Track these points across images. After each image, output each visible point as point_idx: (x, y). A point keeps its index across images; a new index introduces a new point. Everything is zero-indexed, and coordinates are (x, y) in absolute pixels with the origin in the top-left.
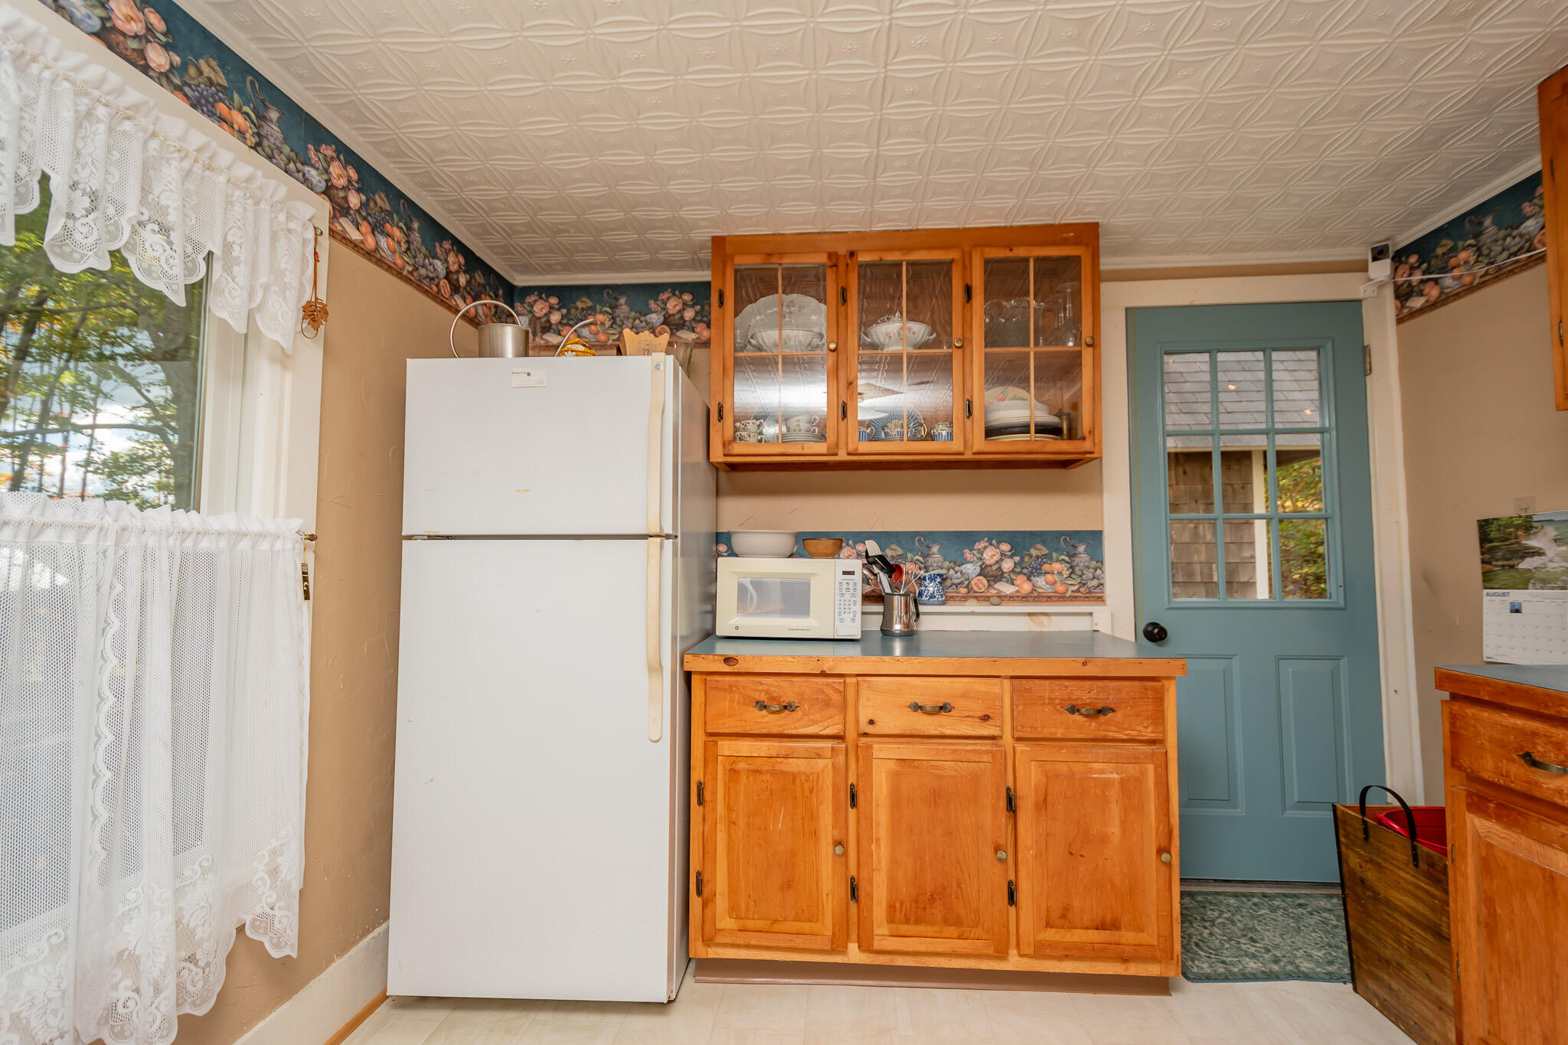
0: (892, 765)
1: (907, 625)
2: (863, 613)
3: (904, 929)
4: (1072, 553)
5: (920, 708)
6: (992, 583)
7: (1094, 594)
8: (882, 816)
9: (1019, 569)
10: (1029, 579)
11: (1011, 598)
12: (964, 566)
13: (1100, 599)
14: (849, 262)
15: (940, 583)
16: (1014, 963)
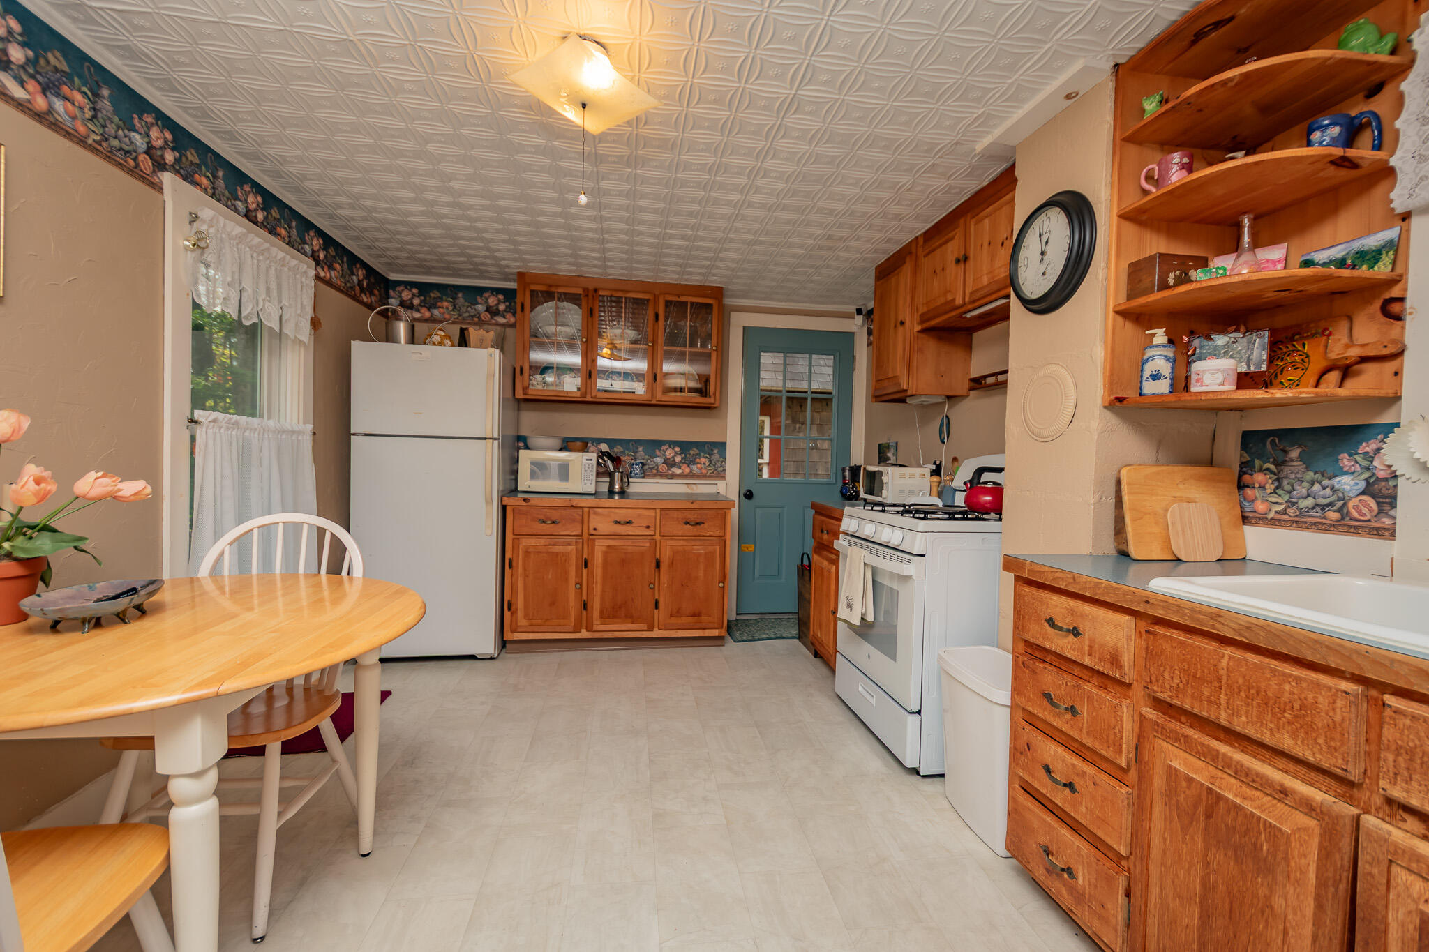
1: (622, 488)
2: (597, 481)
3: (607, 620)
4: (710, 453)
5: (618, 522)
6: (670, 468)
7: (721, 475)
8: (598, 571)
9: (684, 461)
10: (689, 466)
11: (679, 476)
12: (655, 459)
13: (724, 478)
14: (595, 293)
15: (642, 467)
16: (656, 633)
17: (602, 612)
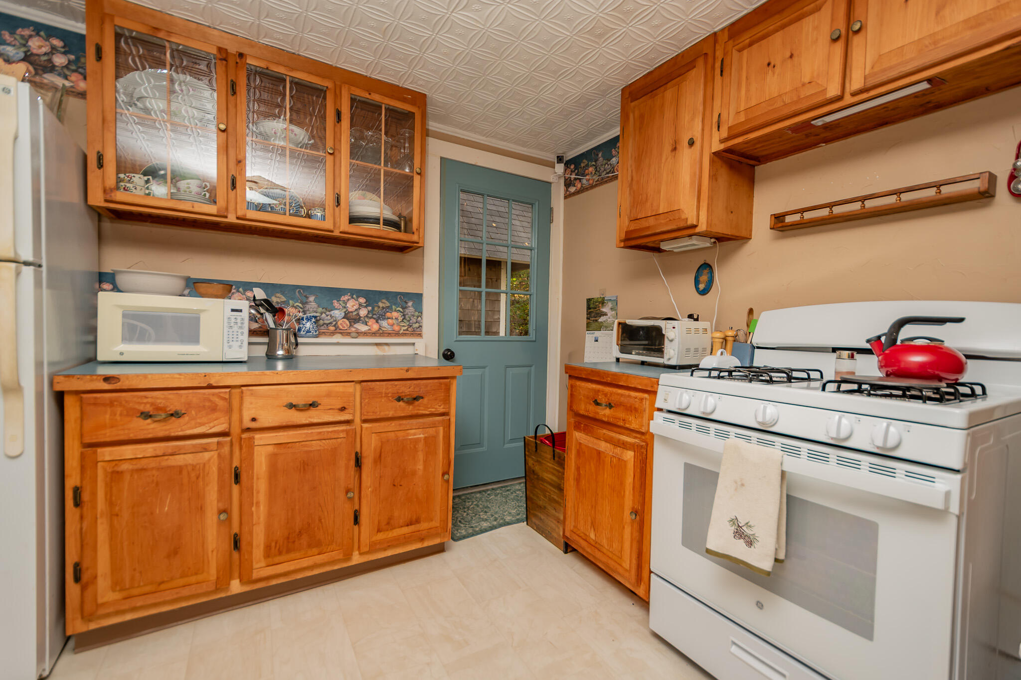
0: (270, 449)
1: (288, 351)
2: (250, 344)
3: (277, 559)
4: (404, 306)
5: (295, 406)
6: (353, 324)
7: (417, 332)
8: (261, 486)
9: (371, 315)
10: (377, 322)
11: (365, 334)
12: (333, 312)
13: (420, 335)
14: (238, 61)
15: (315, 322)
16: (355, 560)
17: (268, 548)
